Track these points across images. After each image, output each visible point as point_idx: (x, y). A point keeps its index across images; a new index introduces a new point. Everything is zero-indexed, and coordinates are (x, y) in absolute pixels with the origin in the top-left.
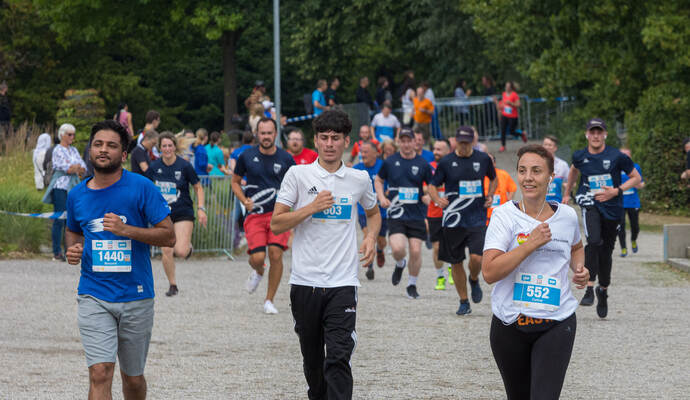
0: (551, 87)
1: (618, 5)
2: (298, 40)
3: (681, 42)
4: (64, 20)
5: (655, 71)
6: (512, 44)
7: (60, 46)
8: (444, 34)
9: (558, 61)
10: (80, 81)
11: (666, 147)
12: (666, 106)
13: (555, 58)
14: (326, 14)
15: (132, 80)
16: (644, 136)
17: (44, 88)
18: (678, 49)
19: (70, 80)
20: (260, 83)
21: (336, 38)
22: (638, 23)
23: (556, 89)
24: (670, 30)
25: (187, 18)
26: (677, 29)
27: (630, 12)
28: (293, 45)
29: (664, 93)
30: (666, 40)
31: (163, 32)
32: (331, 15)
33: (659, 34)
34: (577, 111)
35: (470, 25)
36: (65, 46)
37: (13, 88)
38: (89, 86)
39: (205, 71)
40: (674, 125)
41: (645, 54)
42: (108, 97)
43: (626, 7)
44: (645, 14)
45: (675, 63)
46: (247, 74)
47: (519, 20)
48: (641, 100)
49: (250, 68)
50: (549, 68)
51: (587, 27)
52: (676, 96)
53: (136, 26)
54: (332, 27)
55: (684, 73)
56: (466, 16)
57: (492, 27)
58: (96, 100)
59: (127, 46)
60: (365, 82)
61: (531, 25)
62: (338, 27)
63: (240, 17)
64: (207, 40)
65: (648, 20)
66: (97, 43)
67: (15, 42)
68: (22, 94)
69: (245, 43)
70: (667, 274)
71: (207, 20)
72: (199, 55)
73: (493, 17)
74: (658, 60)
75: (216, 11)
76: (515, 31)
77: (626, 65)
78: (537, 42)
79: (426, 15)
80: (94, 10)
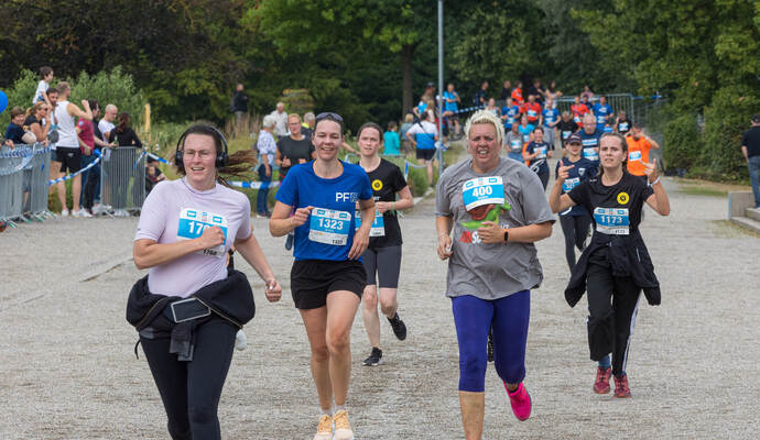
0: (646, 88)
1: (697, 26)
2: (460, 50)
3: (745, 54)
4: (283, 37)
5: (725, 76)
6: (622, 56)
7: (281, 57)
8: (569, 47)
9: (652, 69)
10: (296, 83)
11: (734, 133)
12: (734, 102)
13: (649, 66)
14: (481, 31)
15: (334, 83)
16: (717, 125)
17: (268, 88)
18: (742, 60)
19: (288, 83)
20: (430, 84)
21: (487, 49)
22: (712, 40)
23: (650, 89)
24: (737, 46)
25: (375, 36)
26: (742, 44)
27: (707, 32)
28: (455, 56)
29: (732, 93)
30: (734, 53)
31: (357, 47)
32: (484, 33)
33: (727, 48)
34: (668, 106)
35: (589, 41)
36: (284, 57)
37: (245, 87)
38: (302, 87)
39: (390, 77)
40: (740, 116)
41: (717, 63)
42: (316, 96)
43: (703, 28)
44: (718, 33)
45: (740, 70)
46: (422, 78)
47: (625, 38)
48: (714, 97)
49: (423, 74)
50: (646, 73)
51: (674, 43)
52: (741, 95)
53: (337, 41)
54: (485, 41)
55: (747, 78)
56: (586, 34)
57: (605, 43)
58: (306, 97)
59: (331, 57)
60: (507, 84)
61: (635, 41)
62: (489, 41)
63: (416, 34)
64: (391, 52)
65: (721, 37)
66: (307, 54)
67: (248, 54)
68: (251, 92)
69: (420, 54)
70: (730, 229)
71: (391, 37)
72: (386, 63)
73: (606, 35)
74: (727, 68)
75: (397, 30)
76: (623, 45)
77: (702, 72)
78: (638, 54)
79: (556, 33)
80: (306, 30)
